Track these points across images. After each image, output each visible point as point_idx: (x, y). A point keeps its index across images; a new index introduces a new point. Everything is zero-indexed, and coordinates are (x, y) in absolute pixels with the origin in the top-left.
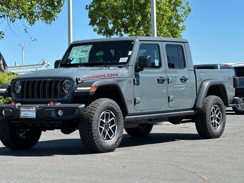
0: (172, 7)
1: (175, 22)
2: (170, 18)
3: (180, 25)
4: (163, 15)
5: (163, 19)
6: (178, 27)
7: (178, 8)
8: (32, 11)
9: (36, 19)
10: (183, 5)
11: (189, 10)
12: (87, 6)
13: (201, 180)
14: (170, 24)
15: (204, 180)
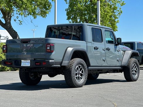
0: (112, 10)
1: (113, 18)
2: (111, 16)
3: (116, 20)
4: (106, 15)
5: (106, 16)
6: (115, 21)
7: (115, 11)
8: (35, 12)
9: (37, 15)
10: (118, 9)
11: (121, 12)
12: (66, 9)
13: (113, 106)
14: (111, 20)
15: (115, 105)
